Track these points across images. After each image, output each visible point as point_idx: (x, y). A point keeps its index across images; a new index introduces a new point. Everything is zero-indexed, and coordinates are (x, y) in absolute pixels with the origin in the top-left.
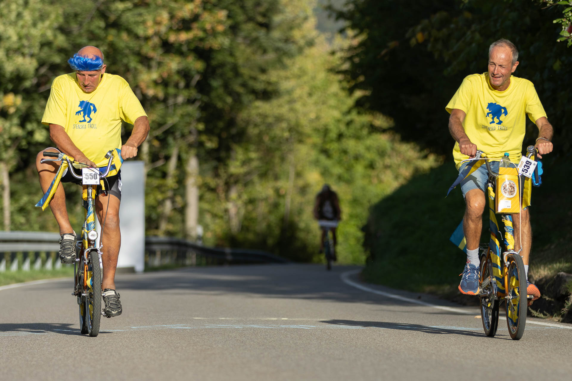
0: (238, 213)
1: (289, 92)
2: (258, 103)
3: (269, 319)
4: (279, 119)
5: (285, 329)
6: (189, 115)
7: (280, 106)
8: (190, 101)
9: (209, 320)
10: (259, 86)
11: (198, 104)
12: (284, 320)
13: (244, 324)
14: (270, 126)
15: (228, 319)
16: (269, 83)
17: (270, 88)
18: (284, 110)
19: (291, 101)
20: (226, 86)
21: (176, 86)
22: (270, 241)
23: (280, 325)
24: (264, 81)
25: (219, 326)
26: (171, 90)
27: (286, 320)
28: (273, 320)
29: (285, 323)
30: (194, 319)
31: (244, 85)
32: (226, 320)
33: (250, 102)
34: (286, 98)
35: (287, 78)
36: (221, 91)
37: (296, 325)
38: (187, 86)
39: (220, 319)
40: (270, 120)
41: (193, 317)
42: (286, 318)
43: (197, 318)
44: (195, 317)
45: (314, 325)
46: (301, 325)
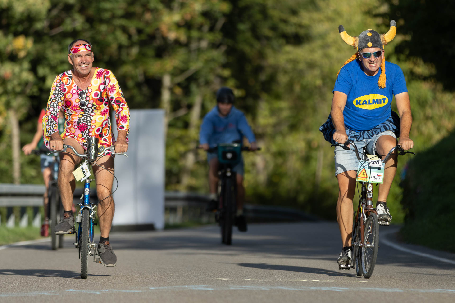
0: (266, 167)
1: (322, 36)
2: (289, 48)
3: (299, 280)
4: (311, 65)
5: (316, 291)
6: (213, 60)
7: (312, 51)
8: (214, 46)
9: (233, 281)
10: (290, 30)
11: (223, 48)
12: (314, 281)
13: (272, 286)
14: (301, 74)
15: (253, 280)
16: (300, 26)
17: (302, 32)
18: (317, 56)
19: (325, 46)
20: (254, 30)
21: (200, 28)
22: (302, 198)
23: (311, 286)
24: (295, 24)
25: (244, 288)
26: (195, 34)
27: (317, 282)
28: (302, 281)
29: (316, 284)
30: (217, 280)
31: (274, 28)
32: (252, 281)
33: (280, 46)
34: (318, 43)
35: (320, 21)
36: (248, 35)
37: (328, 287)
38: (212, 29)
39: (245, 280)
40: (302, 66)
41: (217, 277)
42: (317, 280)
43: (221, 279)
44: (219, 278)
45: (347, 287)
46: (333, 288)
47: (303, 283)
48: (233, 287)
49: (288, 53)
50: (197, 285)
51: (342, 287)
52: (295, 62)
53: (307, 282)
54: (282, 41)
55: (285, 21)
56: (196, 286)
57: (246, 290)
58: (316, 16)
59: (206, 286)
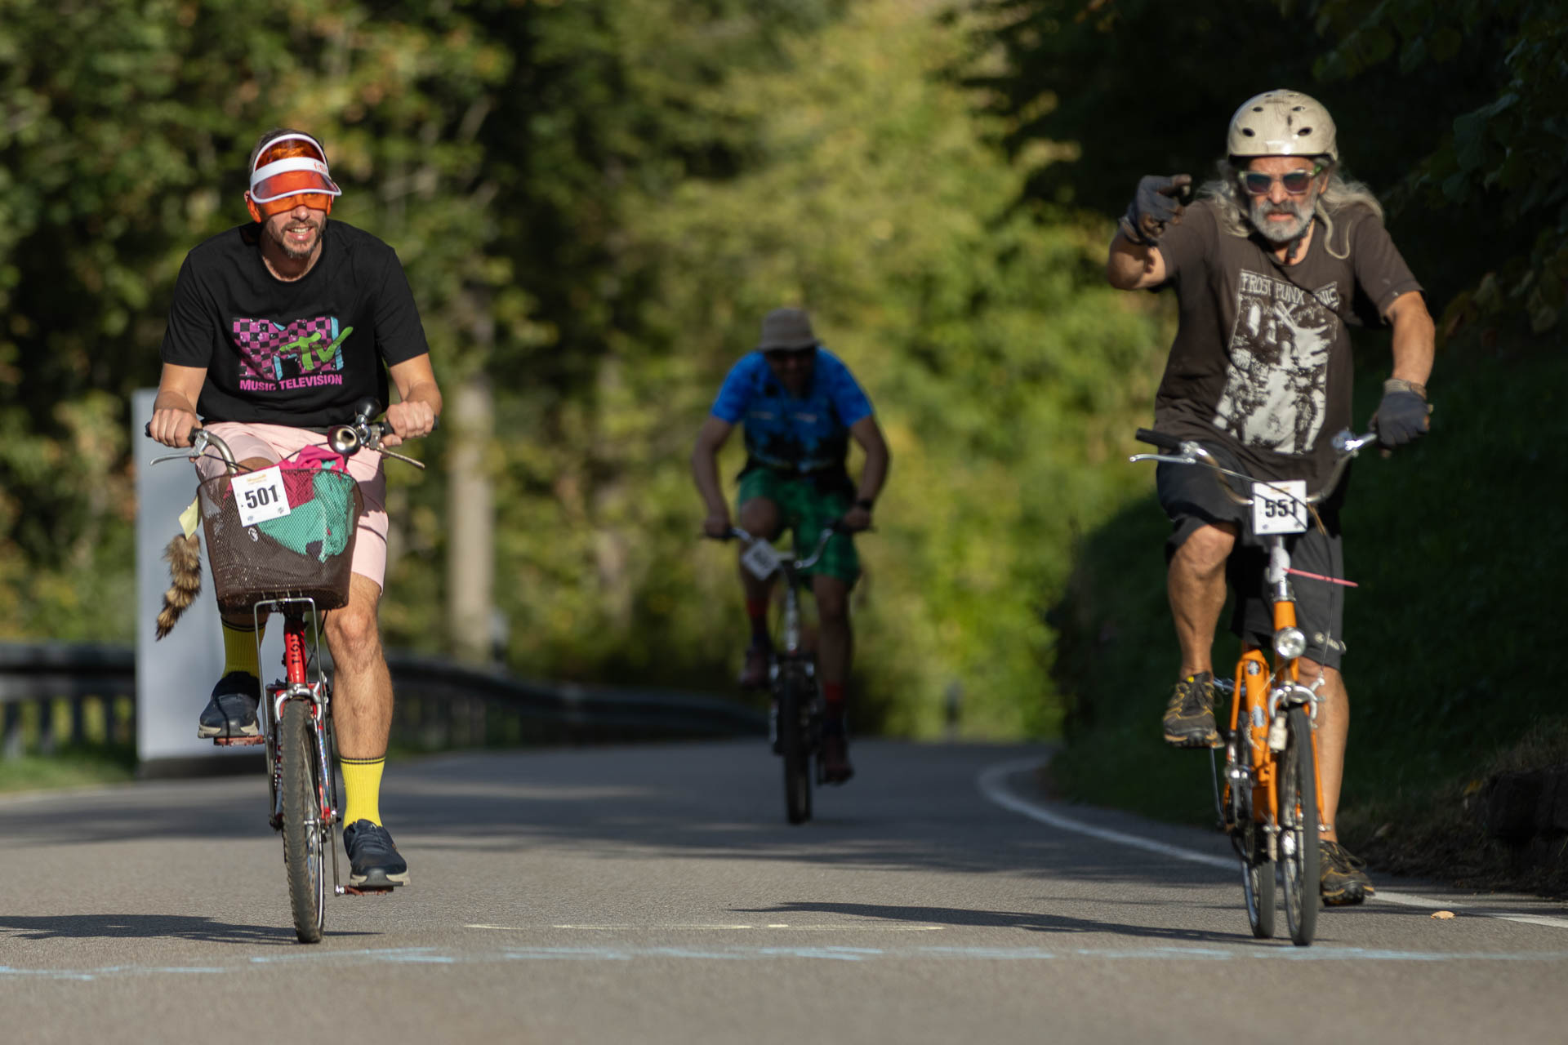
1: (801, 150)
2: (694, 190)
3: (725, 927)
5: (779, 960)
6: (456, 231)
7: (770, 198)
8: (458, 187)
11: (487, 193)
12: (775, 929)
13: (639, 945)
14: (735, 268)
16: (732, 119)
17: (735, 137)
18: (786, 212)
19: (812, 181)
20: (584, 135)
21: (414, 131)
23: (763, 946)
24: (713, 115)
25: (551, 954)
26: (397, 149)
27: (781, 931)
28: (736, 930)
29: (779, 938)
30: (467, 929)
32: (576, 931)
34: (787, 171)
35: (794, 102)
36: (565, 150)
37: (817, 947)
38: (450, 134)
39: (555, 929)
40: (735, 245)
41: (466, 921)
42: (782, 923)
43: (478, 926)
44: (471, 923)
45: (878, 946)
46: (832, 949)
47: (739, 936)
48: (514, 952)
49: (693, 204)
50: (400, 947)
51: (859, 946)
52: (716, 233)
53: (750, 931)
54: (674, 167)
55: (682, 107)
56: (399, 950)
57: (557, 961)
58: (780, 86)
59: (429, 949)
